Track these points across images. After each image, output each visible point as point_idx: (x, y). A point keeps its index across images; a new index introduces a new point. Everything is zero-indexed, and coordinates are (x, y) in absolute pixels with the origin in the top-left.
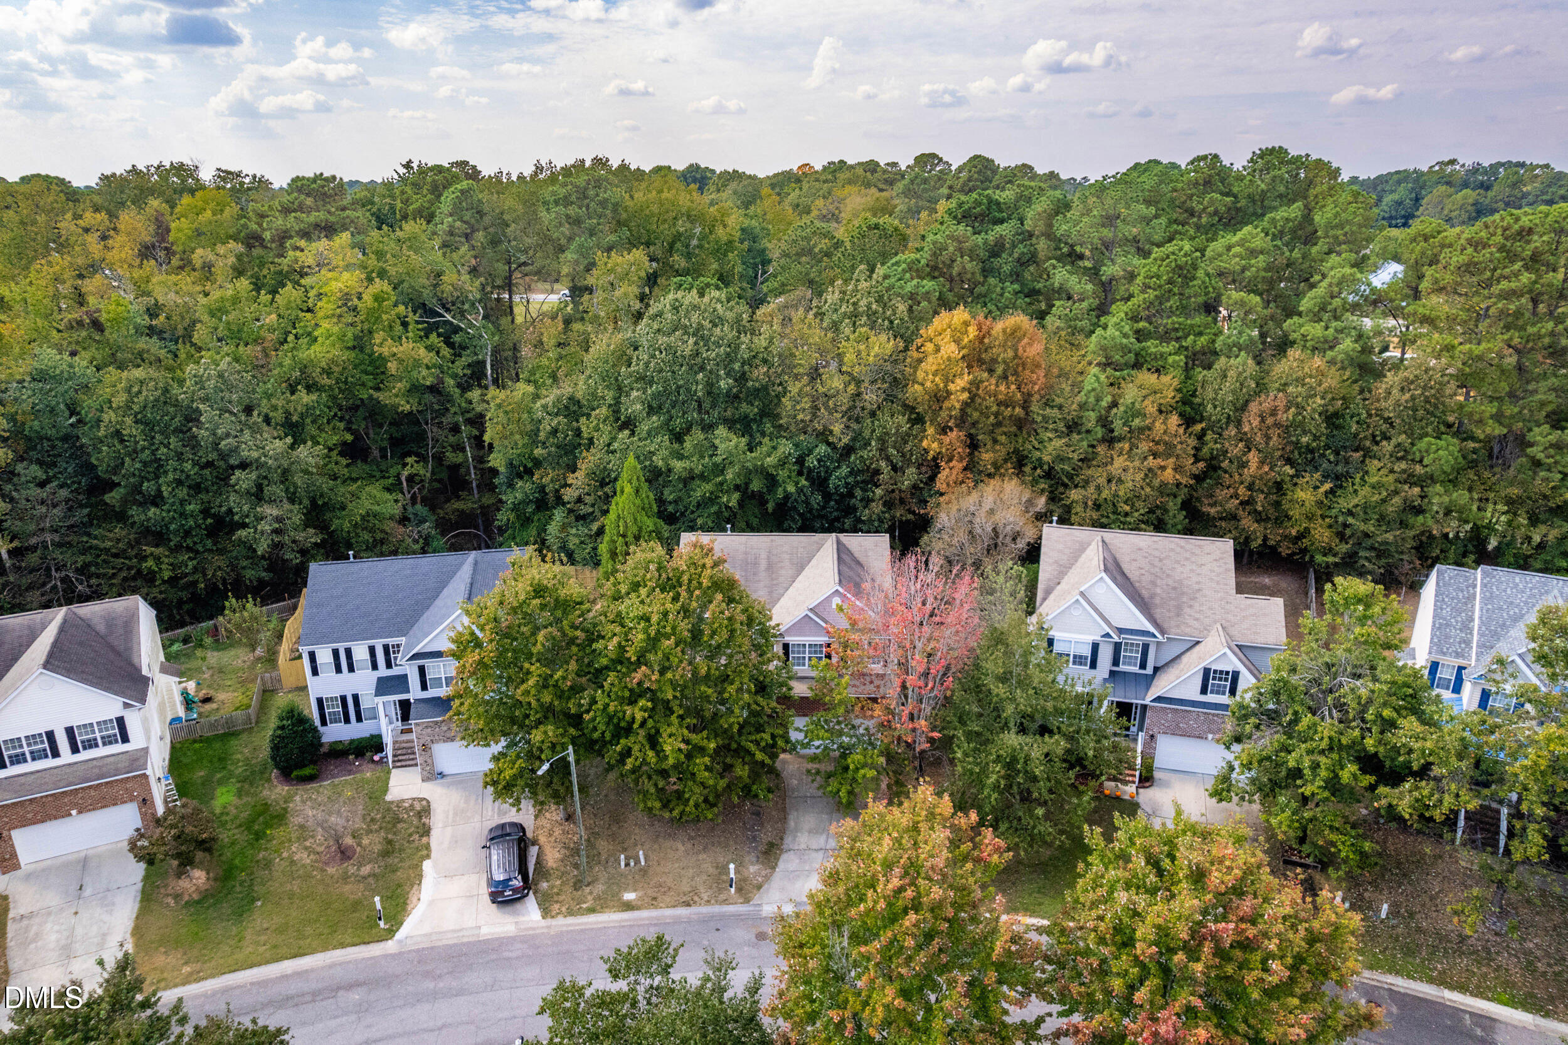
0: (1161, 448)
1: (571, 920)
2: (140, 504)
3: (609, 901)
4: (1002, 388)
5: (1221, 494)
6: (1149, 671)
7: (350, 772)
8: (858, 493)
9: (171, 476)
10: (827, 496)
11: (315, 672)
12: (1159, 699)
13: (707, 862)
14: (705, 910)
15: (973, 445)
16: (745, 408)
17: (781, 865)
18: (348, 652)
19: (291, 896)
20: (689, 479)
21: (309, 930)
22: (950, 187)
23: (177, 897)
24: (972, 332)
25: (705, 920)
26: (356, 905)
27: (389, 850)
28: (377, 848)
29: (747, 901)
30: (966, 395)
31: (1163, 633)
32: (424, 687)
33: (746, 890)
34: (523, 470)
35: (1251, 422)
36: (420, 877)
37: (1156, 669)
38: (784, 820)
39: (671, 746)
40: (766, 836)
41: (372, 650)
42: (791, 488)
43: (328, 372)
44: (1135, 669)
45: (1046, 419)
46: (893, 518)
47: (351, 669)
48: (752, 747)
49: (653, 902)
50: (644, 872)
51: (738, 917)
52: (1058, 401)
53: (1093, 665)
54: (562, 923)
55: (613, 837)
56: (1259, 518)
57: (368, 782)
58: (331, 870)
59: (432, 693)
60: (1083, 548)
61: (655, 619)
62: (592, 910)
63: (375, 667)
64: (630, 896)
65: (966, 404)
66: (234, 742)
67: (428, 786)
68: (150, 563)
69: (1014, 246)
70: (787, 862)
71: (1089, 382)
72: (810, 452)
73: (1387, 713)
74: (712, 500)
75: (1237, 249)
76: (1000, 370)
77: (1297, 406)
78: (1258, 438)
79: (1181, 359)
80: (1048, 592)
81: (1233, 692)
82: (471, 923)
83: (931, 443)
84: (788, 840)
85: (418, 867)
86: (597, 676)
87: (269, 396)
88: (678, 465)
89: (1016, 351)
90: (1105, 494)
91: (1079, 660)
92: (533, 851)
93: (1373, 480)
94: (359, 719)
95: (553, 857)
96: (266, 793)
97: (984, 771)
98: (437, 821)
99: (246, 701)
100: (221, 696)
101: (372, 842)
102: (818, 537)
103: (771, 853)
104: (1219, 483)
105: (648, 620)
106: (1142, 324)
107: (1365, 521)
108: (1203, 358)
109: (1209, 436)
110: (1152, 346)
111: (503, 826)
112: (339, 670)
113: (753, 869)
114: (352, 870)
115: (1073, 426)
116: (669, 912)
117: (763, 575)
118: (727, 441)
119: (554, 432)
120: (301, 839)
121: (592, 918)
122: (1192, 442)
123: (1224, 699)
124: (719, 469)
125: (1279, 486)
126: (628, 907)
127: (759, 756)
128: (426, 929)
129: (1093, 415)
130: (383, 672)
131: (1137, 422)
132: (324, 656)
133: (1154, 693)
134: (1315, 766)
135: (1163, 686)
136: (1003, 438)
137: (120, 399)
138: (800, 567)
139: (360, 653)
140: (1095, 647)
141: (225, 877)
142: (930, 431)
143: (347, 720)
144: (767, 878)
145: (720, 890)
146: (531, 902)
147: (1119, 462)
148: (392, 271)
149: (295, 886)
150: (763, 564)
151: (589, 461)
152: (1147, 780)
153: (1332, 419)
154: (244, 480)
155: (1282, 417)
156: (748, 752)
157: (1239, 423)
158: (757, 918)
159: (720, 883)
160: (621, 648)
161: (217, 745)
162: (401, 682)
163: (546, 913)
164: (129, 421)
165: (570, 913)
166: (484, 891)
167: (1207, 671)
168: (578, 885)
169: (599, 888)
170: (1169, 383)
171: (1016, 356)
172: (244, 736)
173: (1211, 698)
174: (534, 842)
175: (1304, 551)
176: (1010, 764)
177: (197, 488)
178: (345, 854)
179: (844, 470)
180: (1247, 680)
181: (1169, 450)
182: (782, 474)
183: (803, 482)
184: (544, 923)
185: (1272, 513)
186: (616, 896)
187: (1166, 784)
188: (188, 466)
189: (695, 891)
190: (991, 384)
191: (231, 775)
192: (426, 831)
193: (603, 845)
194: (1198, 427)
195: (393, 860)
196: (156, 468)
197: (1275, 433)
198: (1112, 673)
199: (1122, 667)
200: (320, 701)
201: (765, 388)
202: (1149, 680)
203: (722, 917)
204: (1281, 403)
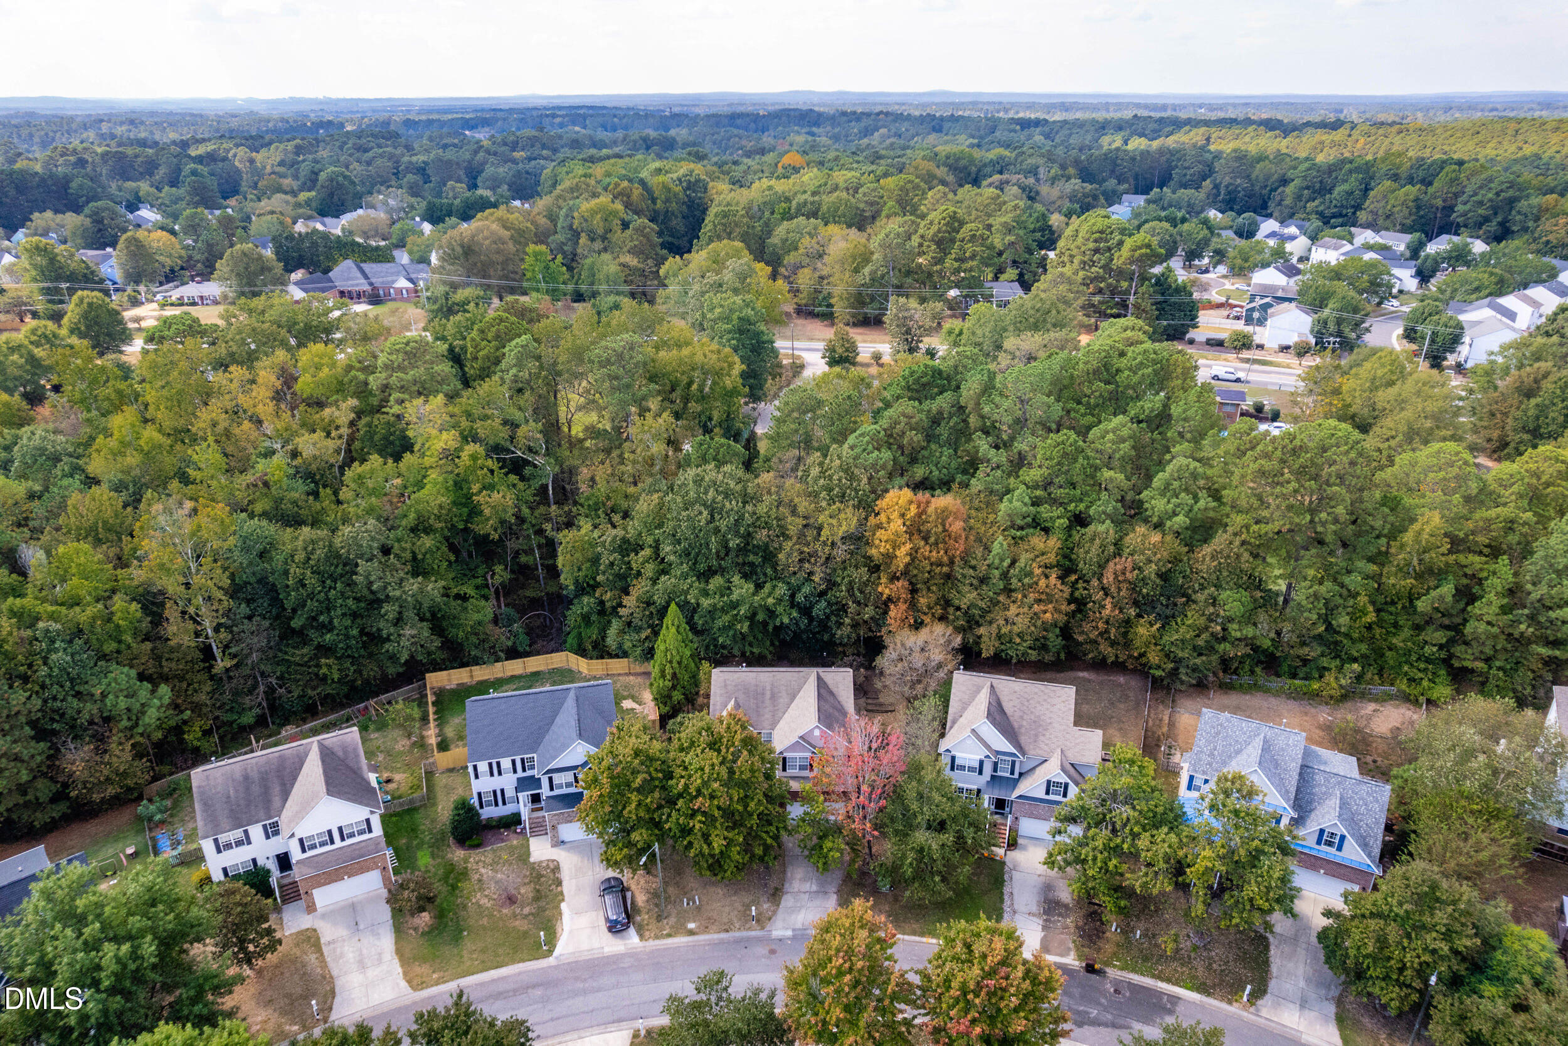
0: (1043, 597)
1: (657, 942)
2: (317, 629)
3: (679, 929)
4: (934, 554)
5: (1087, 627)
6: (1016, 776)
7: (503, 841)
8: (833, 618)
9: (339, 612)
10: (811, 619)
11: (477, 777)
12: (1020, 797)
13: (738, 901)
14: (737, 934)
15: (914, 591)
16: (752, 558)
17: (783, 904)
18: (498, 764)
19: (484, 928)
20: (712, 612)
21: (500, 951)
22: (922, 237)
23: (416, 929)
24: (913, 510)
25: (738, 941)
26: (525, 934)
27: (538, 896)
28: (531, 895)
29: (763, 928)
30: (907, 559)
31: (1024, 754)
32: (552, 789)
33: (761, 921)
34: (586, 587)
35: (1108, 578)
36: (560, 914)
37: (1021, 774)
38: (784, 872)
39: (718, 844)
40: (773, 883)
41: (514, 762)
42: (786, 620)
43: (438, 518)
44: (1008, 775)
45: (964, 576)
46: (858, 636)
47: (500, 773)
48: (764, 835)
49: (705, 929)
50: (699, 908)
51: (759, 940)
52: (973, 562)
53: (980, 773)
54: (652, 944)
55: (677, 884)
56: (1113, 644)
57: (516, 847)
58: (505, 911)
59: (556, 792)
60: (978, 690)
61: (707, 770)
62: (669, 935)
63: (515, 771)
64: (691, 926)
65: (907, 565)
66: (418, 816)
67: (555, 850)
68: (324, 670)
69: (950, 418)
70: (787, 901)
71: (996, 548)
72: (799, 590)
73: (1136, 829)
74: (730, 626)
75: (1110, 436)
76: (932, 540)
77: (1139, 569)
78: (1113, 589)
79: (1064, 522)
80: (954, 722)
81: (1065, 795)
82: (597, 945)
83: (885, 589)
84: (787, 885)
85: (558, 907)
86: (672, 802)
87: (399, 540)
88: (706, 603)
89: (944, 526)
90: (1003, 630)
91: (971, 769)
92: (629, 895)
93: (1189, 622)
94: (504, 803)
95: (641, 899)
96: (450, 856)
97: (904, 857)
98: (565, 875)
99: (416, 782)
100: (397, 777)
101: (527, 891)
102: (805, 670)
103: (776, 895)
104: (1086, 617)
105: (702, 769)
106: (1038, 493)
107: (1182, 650)
108: (1080, 520)
109: (1080, 585)
110: (1045, 511)
111: (609, 880)
112: (492, 774)
113: (766, 906)
114: (518, 911)
115: (984, 580)
116: (716, 936)
117: (768, 702)
118: (742, 588)
119: (612, 564)
120: (481, 889)
121: (670, 941)
122: (1067, 590)
123: (1059, 798)
124: (735, 605)
125: (1128, 622)
126: (691, 933)
127: (769, 841)
128: (571, 949)
129: (996, 573)
130: (520, 774)
131: (1026, 581)
132: (483, 766)
133: (1017, 792)
134: (1095, 859)
135: (1023, 788)
136: (934, 588)
137: (300, 556)
138: (793, 697)
139: (506, 763)
140: (981, 763)
141: (440, 915)
142: (883, 580)
143: (497, 805)
144: (775, 912)
145: (746, 922)
146: (632, 931)
147: (1013, 610)
148: (482, 433)
149: (485, 921)
150: (768, 694)
151: (639, 588)
152: (1012, 845)
153: (1164, 576)
154: (390, 610)
155: (1129, 576)
156: (761, 838)
157: (1100, 578)
158: (767, 940)
159: (745, 917)
160: (686, 786)
161: (407, 818)
162: (535, 782)
163: (642, 937)
164: (308, 572)
165: (657, 937)
166: (603, 926)
167: (1049, 782)
168: (659, 918)
169: (672, 920)
170: (1054, 543)
171: (945, 530)
172: (422, 811)
173: (1052, 797)
174: (628, 889)
175: (1145, 665)
176: (921, 850)
177: (355, 615)
178: (511, 900)
179: (823, 604)
180: (1073, 791)
181: (1050, 599)
182: (780, 609)
183: (795, 614)
184: (641, 944)
185: (1122, 640)
186: (683, 925)
187: (1024, 848)
188: (350, 602)
189: (731, 922)
190: (925, 550)
191: (422, 843)
192: (559, 883)
193: (671, 890)
194: (1073, 578)
195: (542, 903)
196: (329, 607)
197: (1125, 586)
198: (993, 777)
199: (999, 773)
200: (479, 794)
201: (767, 545)
202: (1014, 783)
203: (749, 939)
204: (1129, 565)
